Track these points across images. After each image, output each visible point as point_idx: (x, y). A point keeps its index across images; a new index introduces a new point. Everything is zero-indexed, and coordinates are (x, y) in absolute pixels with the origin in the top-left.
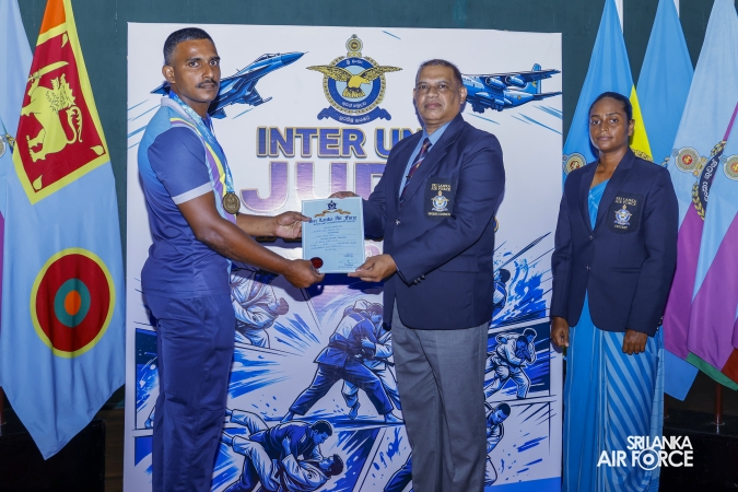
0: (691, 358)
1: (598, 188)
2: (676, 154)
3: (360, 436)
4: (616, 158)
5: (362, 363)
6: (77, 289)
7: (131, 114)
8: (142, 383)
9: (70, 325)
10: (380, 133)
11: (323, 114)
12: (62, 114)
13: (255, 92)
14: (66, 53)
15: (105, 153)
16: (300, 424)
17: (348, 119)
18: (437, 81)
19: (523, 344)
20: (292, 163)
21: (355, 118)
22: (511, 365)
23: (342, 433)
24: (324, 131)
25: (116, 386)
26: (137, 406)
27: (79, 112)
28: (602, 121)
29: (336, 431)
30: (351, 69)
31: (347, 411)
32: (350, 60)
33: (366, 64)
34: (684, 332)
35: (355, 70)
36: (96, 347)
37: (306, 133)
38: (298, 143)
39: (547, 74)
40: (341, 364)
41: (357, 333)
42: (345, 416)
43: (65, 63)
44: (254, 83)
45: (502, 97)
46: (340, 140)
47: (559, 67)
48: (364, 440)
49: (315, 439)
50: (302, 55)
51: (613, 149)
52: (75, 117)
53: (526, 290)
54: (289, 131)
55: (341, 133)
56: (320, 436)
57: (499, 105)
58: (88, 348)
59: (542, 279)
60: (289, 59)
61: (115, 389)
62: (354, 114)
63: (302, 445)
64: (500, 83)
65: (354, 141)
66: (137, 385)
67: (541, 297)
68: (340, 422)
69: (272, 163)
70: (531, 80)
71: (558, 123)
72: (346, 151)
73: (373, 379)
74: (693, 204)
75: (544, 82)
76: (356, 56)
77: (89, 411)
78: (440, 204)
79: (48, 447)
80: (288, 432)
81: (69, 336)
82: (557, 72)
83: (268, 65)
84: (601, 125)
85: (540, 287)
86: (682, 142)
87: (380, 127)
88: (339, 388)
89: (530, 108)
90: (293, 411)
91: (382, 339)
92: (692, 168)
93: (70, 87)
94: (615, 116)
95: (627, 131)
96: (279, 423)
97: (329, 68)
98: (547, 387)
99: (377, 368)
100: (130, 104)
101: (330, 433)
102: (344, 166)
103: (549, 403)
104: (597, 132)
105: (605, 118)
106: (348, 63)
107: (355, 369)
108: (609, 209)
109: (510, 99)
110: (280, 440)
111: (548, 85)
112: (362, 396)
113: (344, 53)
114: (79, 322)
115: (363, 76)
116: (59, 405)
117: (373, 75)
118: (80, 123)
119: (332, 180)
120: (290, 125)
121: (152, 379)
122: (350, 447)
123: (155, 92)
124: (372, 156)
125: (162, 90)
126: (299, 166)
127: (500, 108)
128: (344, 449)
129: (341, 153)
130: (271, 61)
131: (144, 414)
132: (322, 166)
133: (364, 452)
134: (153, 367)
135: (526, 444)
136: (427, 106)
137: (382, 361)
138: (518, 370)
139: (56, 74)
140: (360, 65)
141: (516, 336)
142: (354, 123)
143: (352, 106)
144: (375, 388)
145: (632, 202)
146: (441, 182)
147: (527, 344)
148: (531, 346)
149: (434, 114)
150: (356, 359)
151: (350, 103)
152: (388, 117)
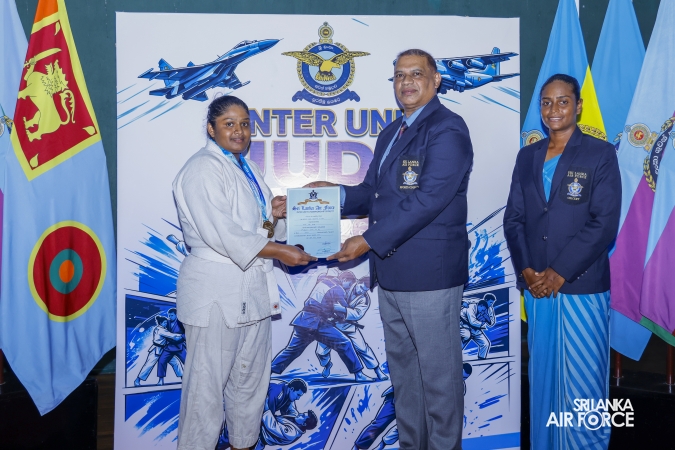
0: (643, 321)
1: (551, 163)
2: (629, 130)
3: (332, 393)
4: (564, 137)
5: (334, 325)
6: (71, 258)
7: (120, 97)
8: (132, 345)
9: (64, 292)
10: (350, 114)
11: (298, 96)
12: (56, 98)
13: (234, 77)
14: (59, 40)
15: (96, 133)
16: (277, 382)
17: (320, 101)
18: (412, 69)
19: (483, 308)
20: (269, 142)
21: (326, 99)
22: (473, 328)
23: (316, 391)
24: (298, 112)
25: (107, 349)
26: (127, 366)
27: (72, 95)
28: (553, 103)
29: (310, 388)
30: (322, 55)
31: (321, 370)
32: (322, 45)
33: (337, 50)
34: (637, 297)
35: (327, 55)
36: (88, 312)
37: (282, 114)
38: (274, 123)
39: (505, 57)
40: (315, 327)
41: (329, 298)
42: (319, 375)
43: (58, 50)
44: (233, 68)
45: (463, 79)
46: (313, 120)
47: (516, 49)
48: (336, 397)
49: (292, 397)
50: (278, 41)
51: (563, 129)
52: (68, 99)
53: (486, 258)
54: (266, 112)
55: (314, 114)
56: (296, 393)
57: (461, 86)
58: (81, 313)
59: (500, 248)
60: (266, 46)
61: (106, 351)
62: (326, 96)
63: (279, 402)
64: (462, 65)
65: (326, 121)
66: (127, 347)
67: (500, 264)
68: (314, 380)
70: (491, 63)
71: (516, 103)
72: (318, 130)
73: (344, 340)
74: (644, 177)
75: (503, 64)
76: (328, 42)
77: (83, 370)
78: (410, 178)
79: (45, 403)
81: (64, 302)
82: (515, 55)
83: (246, 51)
84: (552, 106)
85: (499, 256)
86: (633, 119)
87: (350, 108)
88: (313, 349)
89: (490, 89)
90: (273, 370)
91: (352, 303)
92: (643, 143)
93: (63, 72)
95: (576, 111)
97: (303, 54)
98: (506, 348)
99: (348, 330)
100: (119, 89)
101: (305, 390)
102: (316, 144)
103: (508, 363)
104: (548, 113)
105: (555, 100)
106: (320, 48)
107: (329, 331)
108: (562, 182)
109: (470, 80)
111: (505, 67)
112: (335, 356)
113: (316, 39)
114: (72, 289)
115: (334, 60)
117: (343, 59)
118: (73, 106)
119: (307, 157)
120: (267, 107)
121: (141, 341)
122: (323, 404)
123: (142, 77)
124: (342, 136)
125: (149, 75)
126: (276, 144)
127: (461, 89)
128: (318, 405)
129: (314, 132)
130: (249, 47)
131: (133, 374)
132: (297, 145)
133: (336, 409)
134: (142, 330)
135: (487, 401)
136: (404, 92)
137: (353, 324)
138: (479, 332)
139: (50, 60)
140: (331, 50)
141: (477, 300)
142: (326, 105)
143: (324, 89)
144: (346, 349)
145: (583, 175)
146: (411, 158)
147: (487, 308)
148: (491, 310)
149: (411, 100)
150: (328, 322)
151: (322, 86)
152: (357, 99)
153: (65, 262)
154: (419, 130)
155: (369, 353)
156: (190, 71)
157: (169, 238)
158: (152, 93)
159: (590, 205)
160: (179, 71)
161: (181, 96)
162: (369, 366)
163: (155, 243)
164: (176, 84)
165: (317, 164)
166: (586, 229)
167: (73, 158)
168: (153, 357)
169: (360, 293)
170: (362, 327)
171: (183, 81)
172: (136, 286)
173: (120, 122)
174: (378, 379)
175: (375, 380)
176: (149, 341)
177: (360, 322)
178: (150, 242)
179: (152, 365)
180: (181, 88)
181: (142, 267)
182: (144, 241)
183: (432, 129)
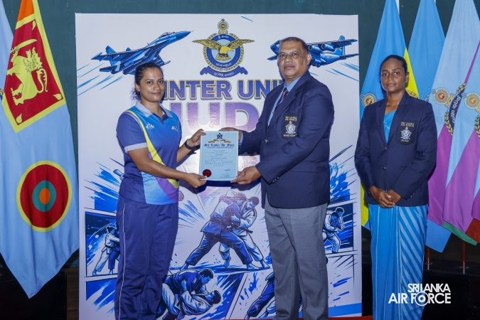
0: (445, 225)
1: (389, 115)
2: (434, 92)
3: (231, 278)
4: (397, 98)
5: (232, 231)
6: (47, 187)
7: (79, 73)
8: (90, 247)
9: (44, 211)
10: (241, 83)
11: (204, 71)
12: (34, 74)
13: (159, 58)
14: (35, 33)
15: (62, 98)
16: (193, 271)
17: (220, 74)
18: (291, 51)
19: (335, 217)
20: (184, 104)
21: (224, 73)
22: (328, 231)
23: (219, 277)
24: (205, 82)
25: (74, 250)
26: (87, 262)
27: (45, 72)
28: (389, 74)
29: (216, 275)
30: (221, 42)
31: (223, 262)
32: (221, 36)
33: (231, 38)
34: (441, 208)
35: (224, 42)
36: (61, 224)
37: (193, 84)
38: (188, 90)
39: (349, 42)
40: (218, 232)
41: (228, 212)
42: (221, 266)
43: (35, 40)
44: (159, 52)
45: (319, 58)
46: (215, 88)
47: (357, 38)
48: (234, 281)
49: (203, 281)
50: (189, 33)
51: (396, 92)
52: (42, 75)
53: (337, 182)
54: (182, 83)
55: (215, 83)
56: (206, 278)
57: (318, 63)
58: (56, 225)
59: (347, 175)
60: (181, 36)
61: (73, 252)
62: (224, 71)
63: (194, 285)
64: (318, 48)
65: (224, 89)
66: (87, 248)
67: (346, 187)
68: (218, 269)
69: (171, 104)
70: (338, 47)
71: (356, 74)
72: (219, 95)
73: (239, 241)
74: (445, 125)
75: (347, 47)
76: (225, 33)
77: (57, 266)
78: (291, 129)
79: (30, 290)
80: (185, 277)
82: (353, 41)
83: (167, 40)
84: (388, 76)
85: (346, 181)
86: (438, 84)
87: (241, 79)
88: (217, 248)
89: (337, 65)
90: (188, 263)
91: (244, 215)
92: (444, 101)
93: (39, 56)
94: (397, 71)
95: (405, 80)
96: (179, 271)
97: (207, 41)
98: (351, 245)
99: (242, 234)
100: (78, 67)
101: (212, 277)
102: (218, 105)
103: (353, 255)
104: (386, 81)
105: (391, 72)
106: (219, 37)
107: (228, 236)
108: (396, 130)
109: (324, 59)
110: (180, 282)
111: (349, 50)
112: (232, 252)
113: (216, 31)
114: (49, 208)
115: (229, 46)
116: (37, 262)
117: (235, 45)
118: (46, 79)
119: (211, 114)
120: (182, 79)
121: (97, 244)
122: (224, 286)
123: (95, 58)
124: (236, 98)
125: (99, 57)
126: (189, 105)
127: (318, 65)
128: (221, 287)
129: (216, 96)
130: (169, 37)
131: (92, 267)
132: (204, 105)
133: (234, 289)
134: (97, 236)
135: (339, 282)
136: (285, 68)
137: (244, 230)
138: (332, 234)
139: (29, 47)
140: (227, 39)
141: (331, 212)
142: (224, 77)
143: (223, 66)
144: (240, 247)
145: (412, 125)
146: (291, 115)
147: (338, 217)
148: (341, 218)
149: (290, 72)
150: (228, 229)
151: (221, 63)
152: (246, 73)
153: (44, 190)
154: (297, 95)
155: (256, 250)
156: (128, 55)
157: (115, 172)
158: (101, 70)
159: (416, 146)
160: (121, 54)
161: (122, 72)
162: (257, 259)
163: (105, 175)
164: (118, 63)
165: (218, 118)
166: (415, 161)
167: (47, 116)
168: (105, 255)
169: (250, 209)
170: (251, 232)
171: (123, 62)
172: (93, 205)
173: (79, 91)
174: (263, 268)
175: (260, 269)
176: (101, 245)
177: (250, 229)
178: (101, 175)
179: (104, 261)
180: (122, 66)
181: (96, 192)
182: (98, 174)
183: (307, 94)
